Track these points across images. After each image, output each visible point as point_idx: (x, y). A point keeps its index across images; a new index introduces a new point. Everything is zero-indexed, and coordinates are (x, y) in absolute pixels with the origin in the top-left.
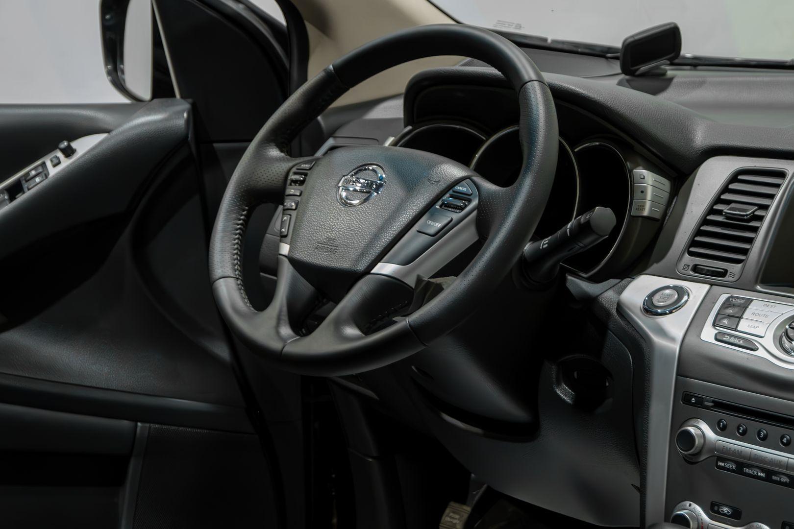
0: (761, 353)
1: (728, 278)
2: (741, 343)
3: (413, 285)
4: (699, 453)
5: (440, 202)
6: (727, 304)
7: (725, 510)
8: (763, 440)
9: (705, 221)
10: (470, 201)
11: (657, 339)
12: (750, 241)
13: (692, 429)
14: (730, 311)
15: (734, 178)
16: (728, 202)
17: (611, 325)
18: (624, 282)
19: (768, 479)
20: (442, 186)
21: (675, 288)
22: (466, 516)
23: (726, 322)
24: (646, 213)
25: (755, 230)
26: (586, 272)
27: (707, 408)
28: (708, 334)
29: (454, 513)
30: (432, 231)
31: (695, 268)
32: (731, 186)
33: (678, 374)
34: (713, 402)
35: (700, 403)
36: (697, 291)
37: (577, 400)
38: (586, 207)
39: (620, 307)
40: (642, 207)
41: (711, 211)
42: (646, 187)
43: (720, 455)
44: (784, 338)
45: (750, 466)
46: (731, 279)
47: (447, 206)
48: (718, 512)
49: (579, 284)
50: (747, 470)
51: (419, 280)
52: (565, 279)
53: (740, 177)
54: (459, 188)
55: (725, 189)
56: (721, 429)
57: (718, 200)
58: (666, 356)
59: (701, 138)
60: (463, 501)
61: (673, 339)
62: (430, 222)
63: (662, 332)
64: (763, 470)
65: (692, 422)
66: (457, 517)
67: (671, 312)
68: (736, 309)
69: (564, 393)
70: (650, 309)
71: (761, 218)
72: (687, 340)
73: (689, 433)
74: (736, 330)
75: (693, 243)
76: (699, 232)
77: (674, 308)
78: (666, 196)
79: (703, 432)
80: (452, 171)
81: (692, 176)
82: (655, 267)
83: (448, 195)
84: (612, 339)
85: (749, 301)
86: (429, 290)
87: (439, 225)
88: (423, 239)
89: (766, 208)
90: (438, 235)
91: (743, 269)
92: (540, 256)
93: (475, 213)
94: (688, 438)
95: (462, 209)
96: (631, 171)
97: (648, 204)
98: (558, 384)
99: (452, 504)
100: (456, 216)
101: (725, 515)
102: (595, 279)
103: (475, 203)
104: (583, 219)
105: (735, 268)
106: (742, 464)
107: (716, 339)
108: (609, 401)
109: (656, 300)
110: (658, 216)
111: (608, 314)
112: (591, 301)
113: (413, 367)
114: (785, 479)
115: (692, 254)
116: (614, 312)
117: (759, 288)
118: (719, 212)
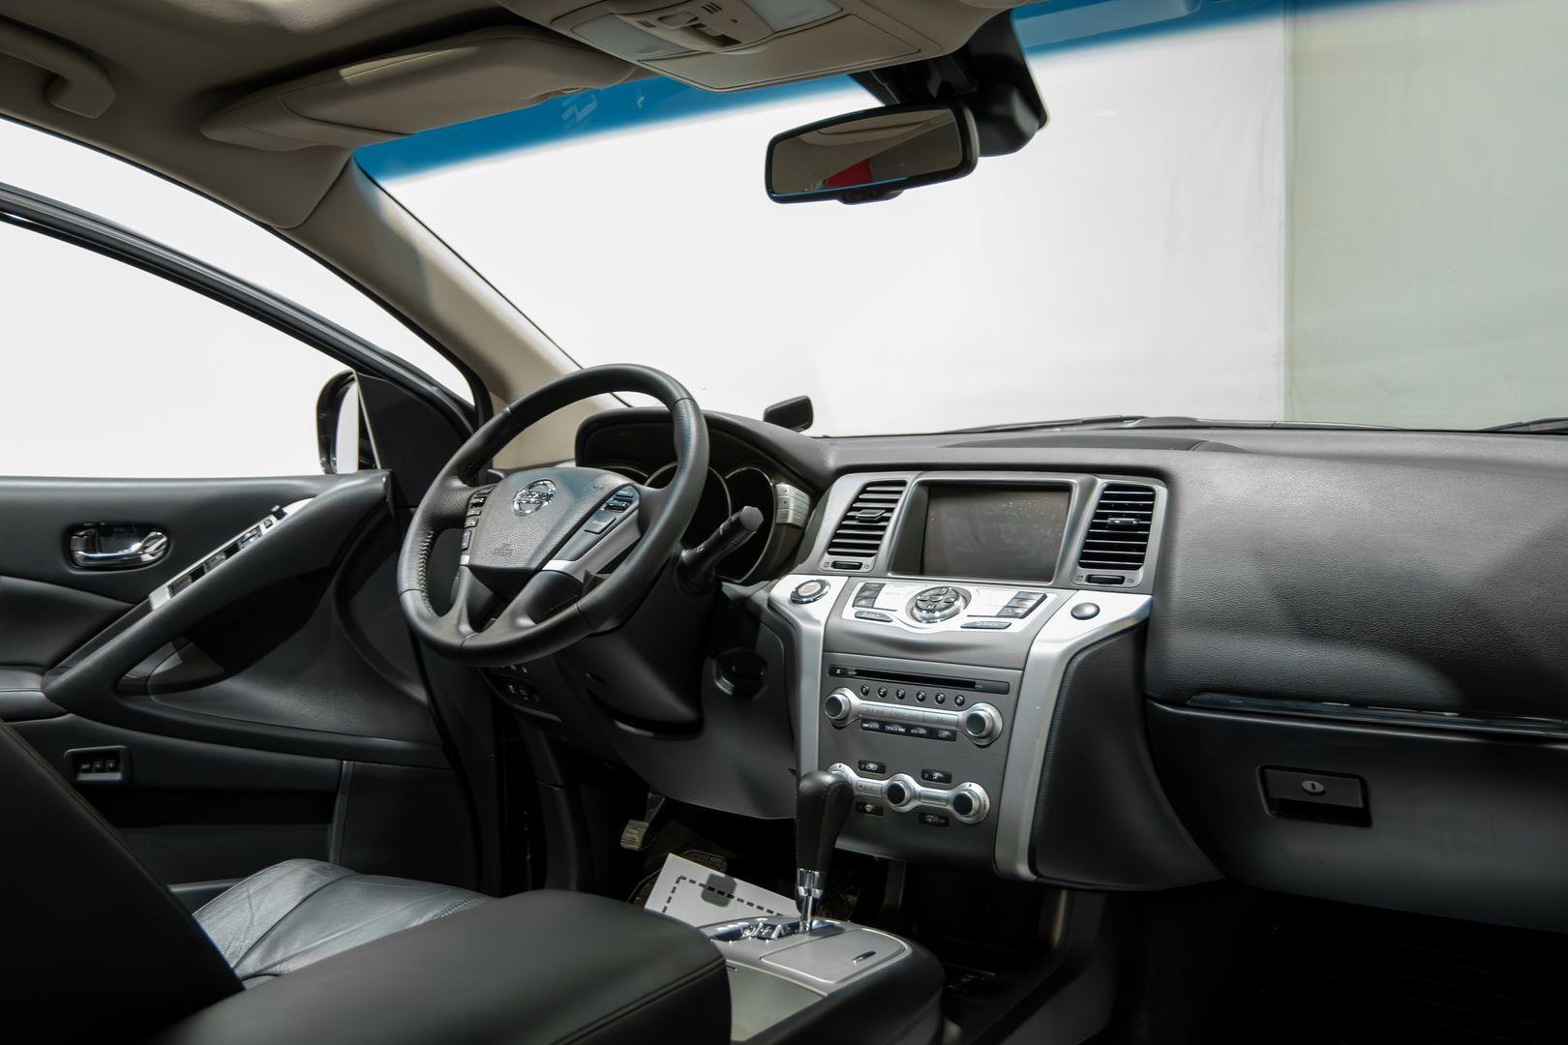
0: (895, 623)
1: (863, 569)
2: (878, 617)
3: (581, 580)
4: (845, 718)
5: (604, 505)
6: (864, 589)
7: (872, 766)
8: (902, 699)
9: (841, 526)
10: (631, 502)
11: (804, 626)
12: (880, 538)
13: (840, 697)
14: (867, 593)
15: (863, 490)
16: (859, 509)
17: (763, 618)
18: (773, 582)
19: (908, 733)
20: (607, 491)
21: (818, 581)
22: (644, 830)
23: (863, 602)
24: (790, 520)
25: (884, 528)
26: (739, 578)
27: (851, 677)
28: (849, 612)
29: (634, 829)
30: (598, 530)
31: (835, 565)
32: (861, 497)
33: (824, 651)
34: (856, 671)
35: (844, 674)
36: (837, 583)
37: (735, 690)
38: (737, 508)
39: (771, 604)
40: (786, 515)
41: (846, 517)
42: (788, 499)
43: (865, 717)
44: (915, 611)
45: (890, 724)
46: (866, 570)
47: (609, 507)
48: (865, 769)
49: (733, 589)
50: (888, 728)
51: (587, 575)
52: (721, 586)
53: (868, 489)
54: (621, 492)
55: (857, 500)
56: (865, 694)
57: (851, 508)
58: (813, 638)
59: (832, 462)
60: (642, 819)
61: (818, 622)
62: (596, 522)
63: (809, 618)
64: (903, 725)
65: (839, 691)
66: (636, 832)
67: (815, 600)
68: (872, 592)
69: (724, 685)
70: (796, 599)
71: (887, 519)
72: (830, 621)
73: (836, 700)
74: (872, 607)
75: (832, 545)
76: (836, 535)
77: (815, 597)
78: (806, 507)
79: (850, 702)
80: (615, 480)
81: (826, 493)
82: (800, 567)
83: (611, 499)
84: (765, 631)
85: (882, 586)
86: (594, 582)
87: (604, 525)
88: (591, 537)
89: (891, 510)
90: (603, 533)
91: (876, 560)
92: (698, 560)
93: (636, 512)
94: (835, 705)
95: (624, 509)
96: (774, 486)
97: (791, 514)
98: (719, 678)
99: (631, 821)
100: (619, 516)
101: (871, 771)
102: (746, 584)
103: (636, 504)
104: (733, 518)
105: (867, 561)
106: (884, 723)
107: (856, 617)
108: (765, 687)
109: (801, 592)
110: (800, 524)
111: (759, 608)
112: (745, 601)
113: (588, 675)
114: (922, 731)
115: (831, 553)
116: (765, 606)
117: (890, 575)
118: (853, 518)
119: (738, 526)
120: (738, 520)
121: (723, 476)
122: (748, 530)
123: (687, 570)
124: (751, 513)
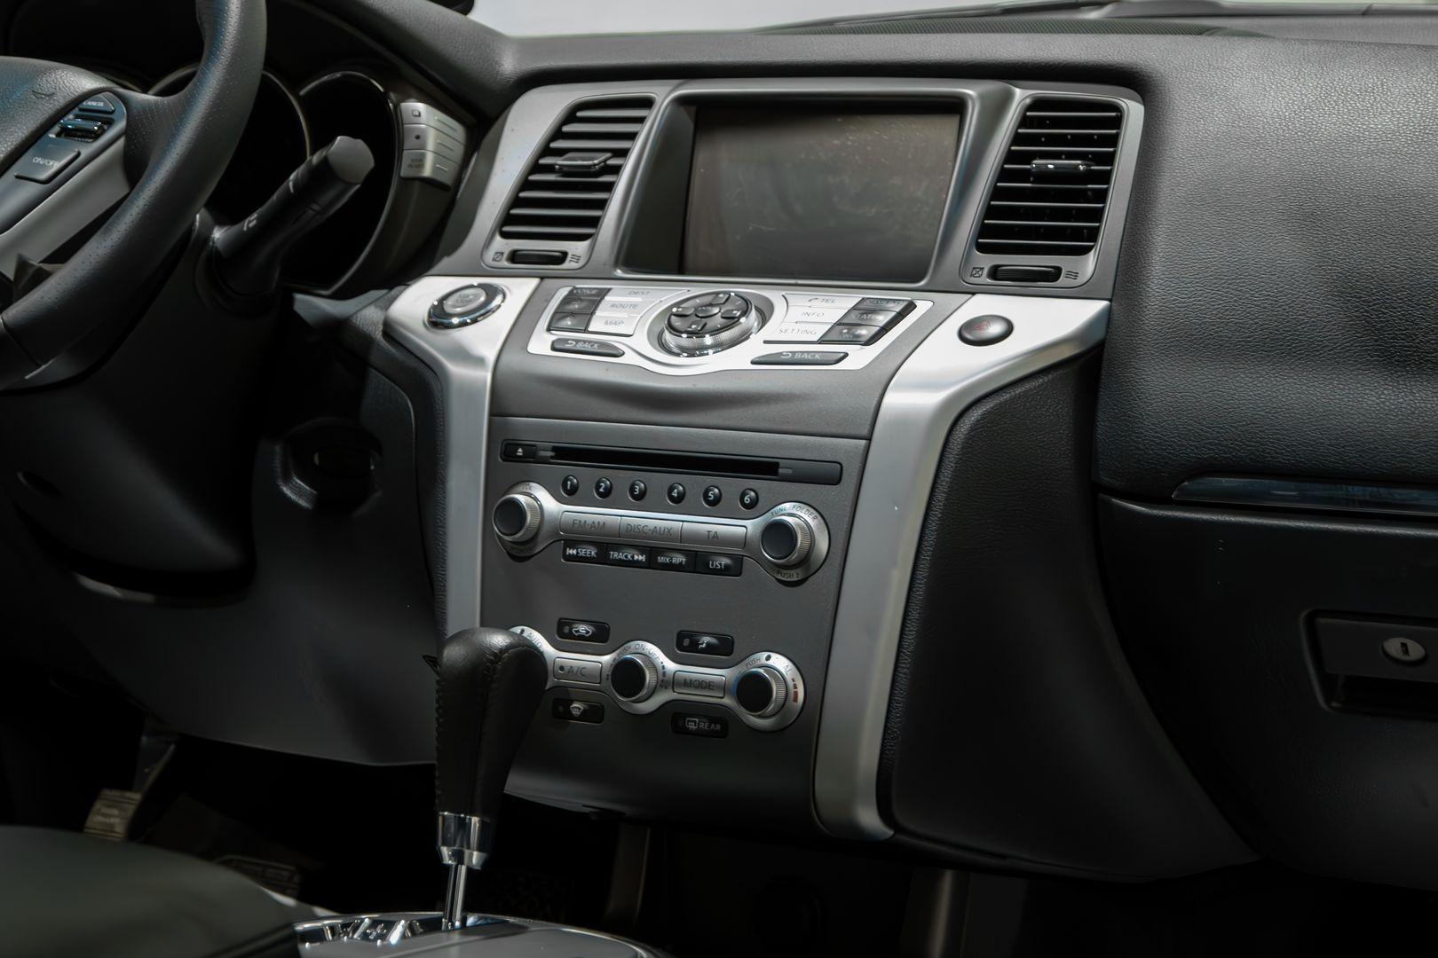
0: (629, 358)
1: (567, 265)
2: (596, 348)
3: (10, 274)
4: (533, 539)
5: (57, 128)
6: (571, 297)
7: (582, 629)
8: (639, 499)
9: (525, 184)
10: (110, 123)
11: (456, 370)
12: (602, 205)
13: (521, 498)
14: (575, 306)
15: (571, 116)
16: (560, 152)
17: (374, 358)
18: (394, 292)
19: (651, 564)
20: (60, 101)
21: (480, 286)
22: (131, 809)
23: (568, 322)
24: (427, 172)
25: (609, 187)
26: (327, 288)
27: (544, 461)
28: (540, 343)
29: (110, 806)
30: (44, 176)
31: (515, 257)
32: (566, 129)
33: (492, 414)
34: (554, 449)
35: (532, 455)
36: (519, 290)
37: (320, 503)
38: (322, 140)
39: (390, 330)
40: (419, 162)
41: (535, 167)
42: (423, 131)
43: (571, 536)
44: (668, 336)
45: (618, 547)
46: (574, 265)
47: (65, 132)
48: (571, 636)
49: (314, 305)
50: (615, 555)
51: (22, 265)
52: (291, 301)
53: (580, 114)
54: (91, 104)
55: (557, 134)
56: (568, 493)
57: (546, 151)
58: (471, 391)
59: (510, 65)
60: (127, 786)
61: (479, 361)
62: (39, 160)
63: (465, 356)
64: (641, 549)
65: (521, 488)
66: (116, 812)
67: (475, 321)
68: (583, 304)
69: (297, 492)
70: (438, 319)
71: (616, 170)
72: (504, 358)
73: (516, 505)
74: (585, 331)
75: (507, 219)
76: (516, 201)
77: (479, 314)
78: (458, 150)
79: (541, 507)
80: (80, 81)
81: (500, 121)
82: (446, 263)
83: (71, 116)
84: (376, 380)
85: (603, 293)
86: (40, 277)
87: (56, 165)
88: (29, 191)
89: (623, 153)
90: (54, 181)
91: (592, 248)
92: (244, 247)
93: (121, 142)
94: (514, 513)
95: (96, 136)
96: (396, 106)
97: (429, 159)
98: (287, 479)
99: (107, 793)
100: (86, 150)
101: (581, 638)
102: (342, 295)
103: (120, 125)
104: (315, 159)
105: (577, 248)
106: (606, 545)
107: (554, 349)
108: (378, 494)
109: (449, 307)
110: (447, 179)
111: (367, 340)
112: (339, 327)
113: (20, 476)
114: (679, 559)
115: (505, 235)
116: (378, 335)
117: (619, 273)
118: (549, 169)
119: (325, 174)
120: (325, 162)
121: (295, 89)
122: (344, 182)
123: (222, 264)
124: (348, 150)
